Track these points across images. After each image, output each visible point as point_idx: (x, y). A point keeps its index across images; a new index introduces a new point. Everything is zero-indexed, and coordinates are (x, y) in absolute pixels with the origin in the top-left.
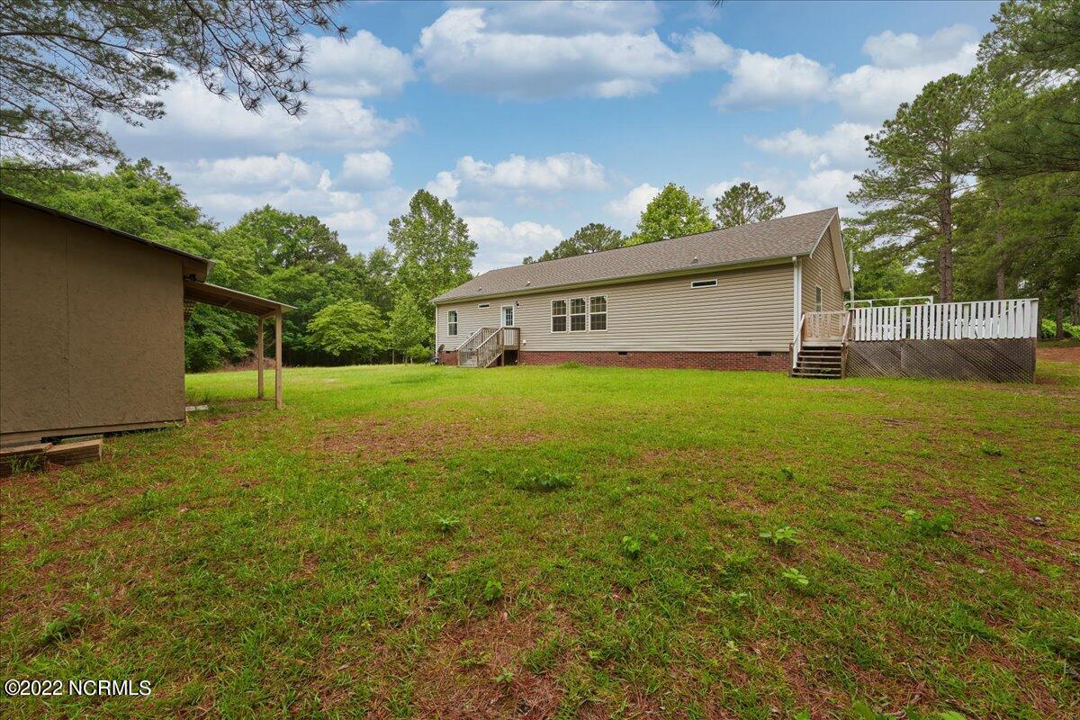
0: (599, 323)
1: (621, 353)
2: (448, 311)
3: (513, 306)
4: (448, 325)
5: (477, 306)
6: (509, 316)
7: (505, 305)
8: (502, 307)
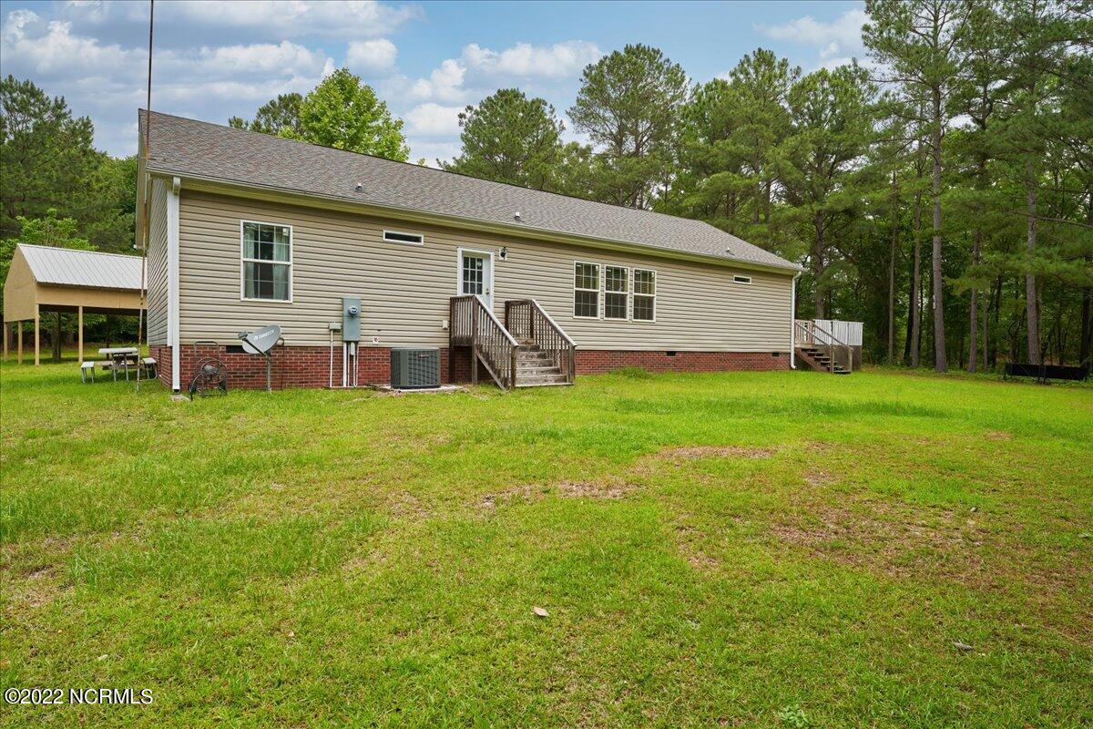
0: (644, 309)
1: (669, 353)
2: (242, 222)
3: (492, 254)
4: (242, 263)
5: (379, 233)
6: (473, 273)
7: (471, 248)
8: (460, 250)
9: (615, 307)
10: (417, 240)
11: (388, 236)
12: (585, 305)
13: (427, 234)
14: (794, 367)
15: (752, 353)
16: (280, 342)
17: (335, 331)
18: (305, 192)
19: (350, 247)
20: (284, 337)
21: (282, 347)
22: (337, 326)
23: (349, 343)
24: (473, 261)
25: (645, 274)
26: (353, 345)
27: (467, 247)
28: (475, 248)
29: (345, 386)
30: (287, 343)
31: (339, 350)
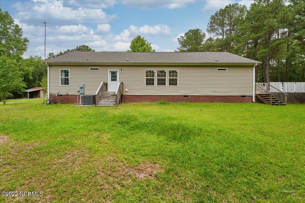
0: (173, 82)
1: (184, 96)
2: (60, 70)
3: (118, 71)
4: (60, 78)
5: (88, 69)
6: (114, 76)
7: (112, 69)
8: (109, 70)
9: (162, 82)
10: (98, 69)
11: (91, 69)
12: (150, 82)
13: (100, 67)
14: (254, 101)
15: (229, 96)
16: (67, 94)
17: (78, 91)
18: (69, 62)
19: (82, 73)
20: (68, 93)
21: (68, 95)
22: (79, 90)
23: (81, 94)
24: (114, 73)
25: (173, 72)
26: (82, 94)
27: (111, 69)
28: (114, 70)
29: (80, 103)
30: (69, 94)
31: (79, 95)
